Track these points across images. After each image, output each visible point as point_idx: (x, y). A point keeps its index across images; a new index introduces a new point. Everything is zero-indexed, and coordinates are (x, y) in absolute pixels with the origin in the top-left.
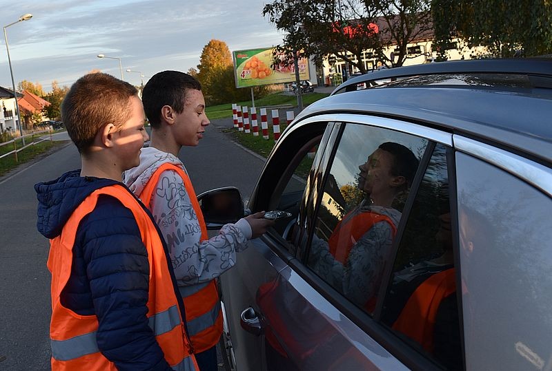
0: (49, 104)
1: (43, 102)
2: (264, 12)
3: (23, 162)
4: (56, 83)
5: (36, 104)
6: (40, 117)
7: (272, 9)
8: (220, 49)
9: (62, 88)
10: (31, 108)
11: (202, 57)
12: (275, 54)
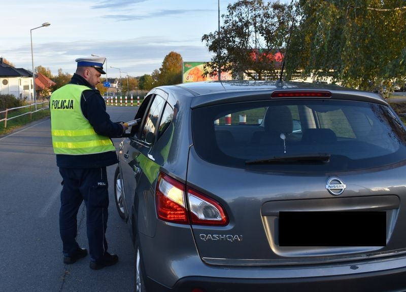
0: (55, 84)
1: (51, 82)
2: (203, 39)
3: (35, 120)
4: (61, 70)
5: (46, 83)
6: (48, 92)
7: (208, 38)
8: (177, 59)
9: (65, 74)
10: (42, 86)
11: (164, 63)
12: (205, 67)
